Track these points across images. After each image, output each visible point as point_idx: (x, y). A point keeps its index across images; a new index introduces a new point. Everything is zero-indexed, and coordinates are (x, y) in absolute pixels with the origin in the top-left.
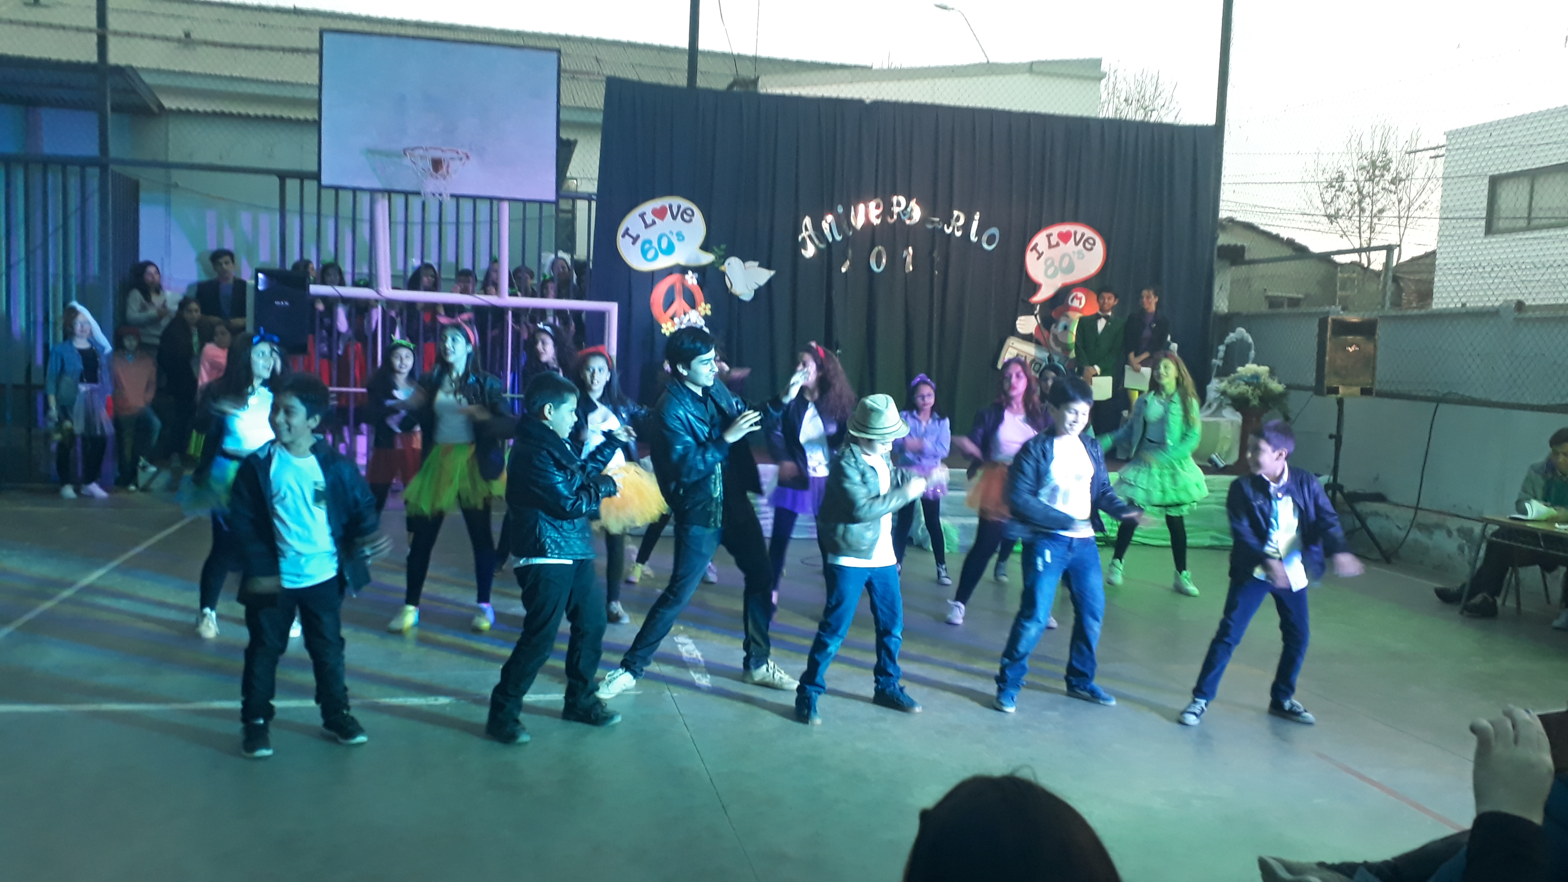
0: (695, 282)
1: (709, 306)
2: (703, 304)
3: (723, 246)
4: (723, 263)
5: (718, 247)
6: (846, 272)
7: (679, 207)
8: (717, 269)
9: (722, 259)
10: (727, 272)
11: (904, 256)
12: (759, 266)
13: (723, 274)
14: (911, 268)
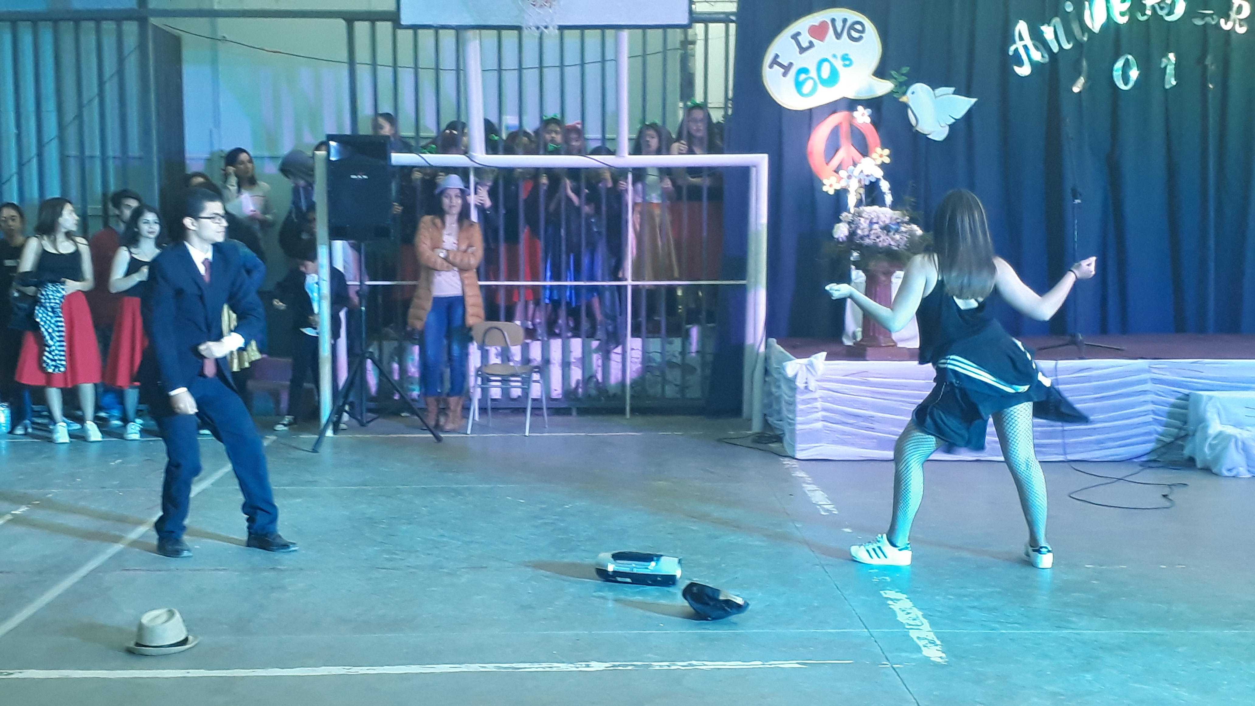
0: (868, 120)
1: (887, 152)
2: (879, 150)
3: (905, 70)
4: (904, 93)
5: (898, 70)
6: (1080, 92)
7: (845, 21)
8: (896, 100)
9: (903, 86)
10: (910, 104)
11: (1163, 66)
14: (1174, 83)
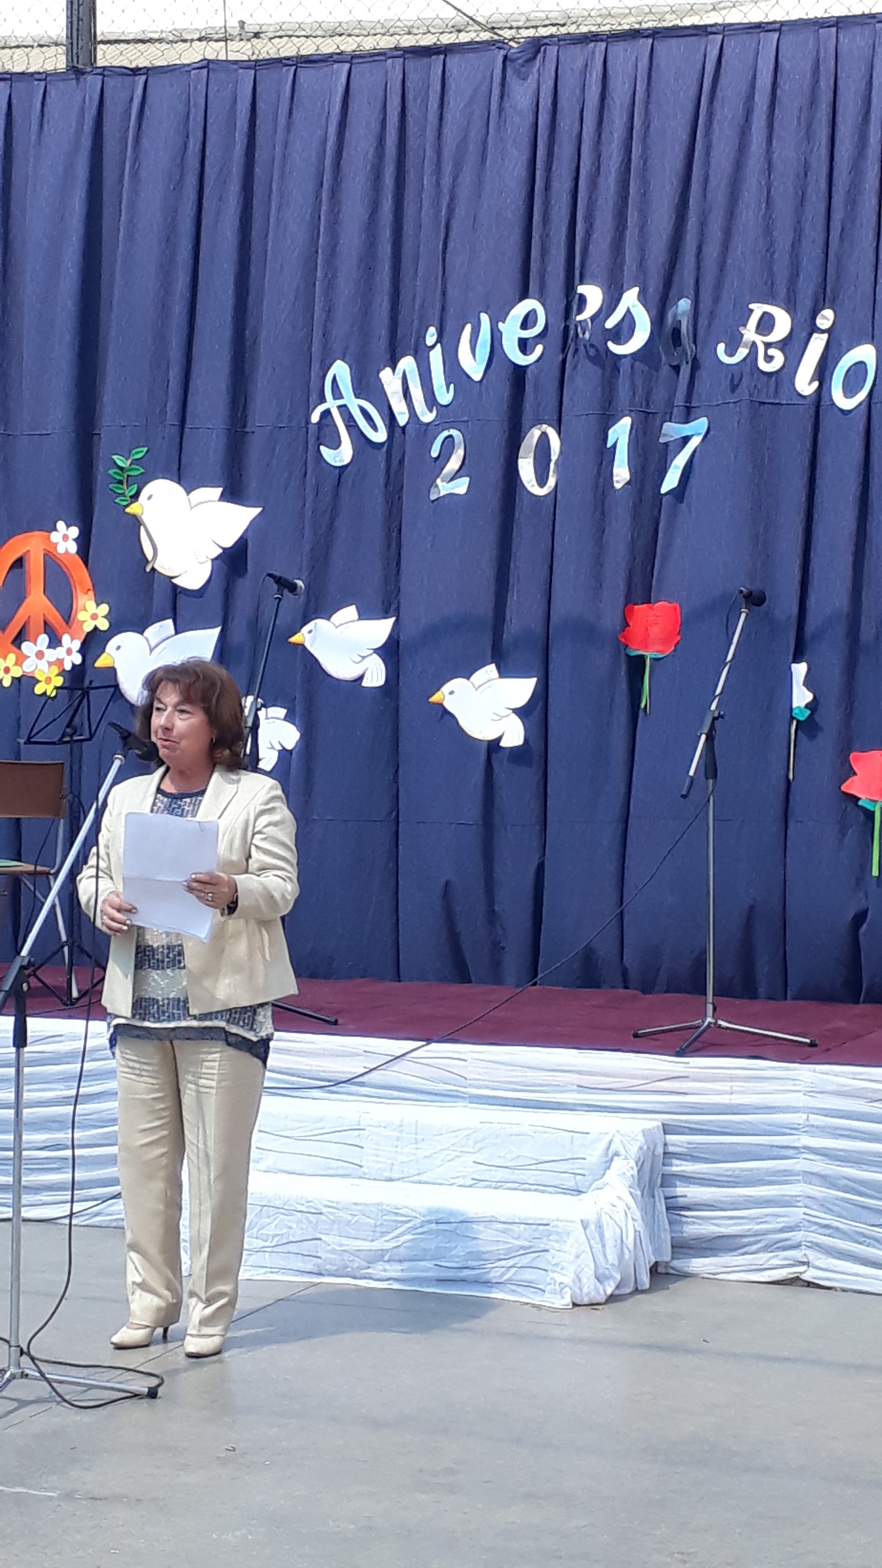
0: (73, 548)
1: (104, 609)
2: (91, 605)
3: (139, 453)
5: (125, 456)
9: (134, 485)
10: (145, 519)
11: (611, 443)
12: (223, 498)
13: (136, 522)
14: (626, 475)
